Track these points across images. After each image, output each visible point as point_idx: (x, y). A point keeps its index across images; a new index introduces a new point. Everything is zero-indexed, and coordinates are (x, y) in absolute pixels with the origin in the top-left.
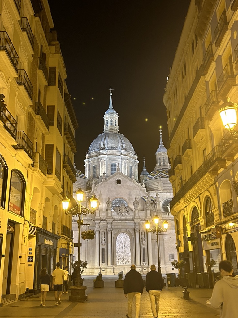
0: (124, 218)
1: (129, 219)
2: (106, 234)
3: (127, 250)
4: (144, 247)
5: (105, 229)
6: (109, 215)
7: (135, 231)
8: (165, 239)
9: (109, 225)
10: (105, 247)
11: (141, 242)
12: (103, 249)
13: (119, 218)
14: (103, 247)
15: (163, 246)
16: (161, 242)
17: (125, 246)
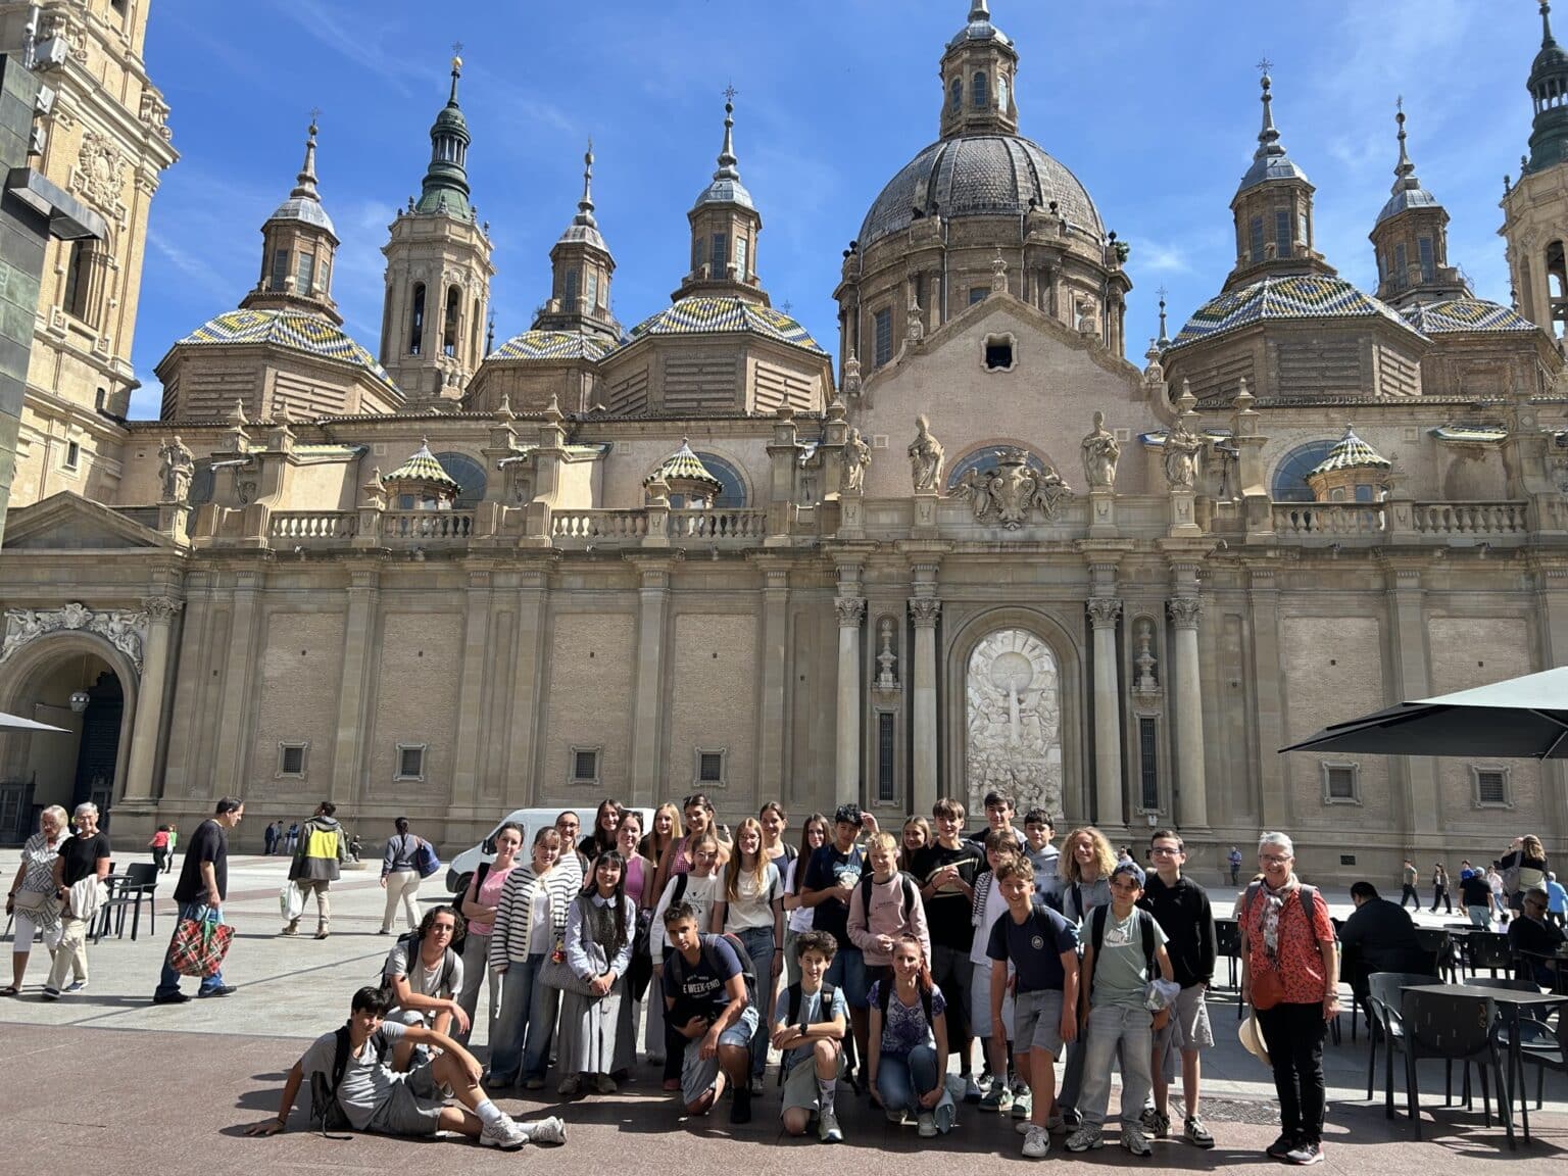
0: (1019, 534)
1: (1052, 543)
2: (903, 634)
3: (1037, 732)
4: (1147, 713)
5: (896, 605)
6: (925, 521)
7: (1088, 617)
8: (1294, 668)
9: (924, 582)
10: (898, 709)
11: (1128, 681)
12: (887, 720)
13: (987, 536)
14: (887, 708)
15: (1279, 714)
16: (1266, 687)
17: (1023, 706)
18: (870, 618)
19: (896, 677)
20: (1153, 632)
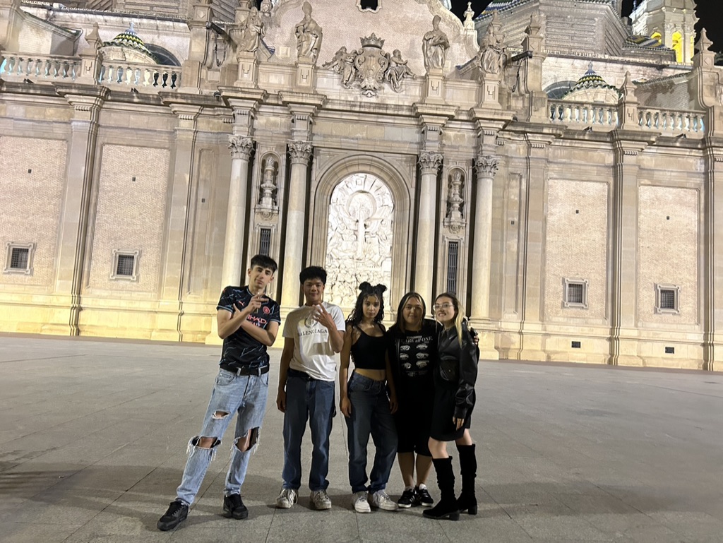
0: (374, 100)
1: (398, 108)
2: (282, 169)
3: (376, 249)
4: (454, 237)
5: (279, 147)
6: (304, 83)
7: (418, 167)
8: (552, 214)
9: (301, 126)
10: (275, 224)
11: (443, 214)
12: (265, 234)
13: (350, 99)
14: (266, 224)
15: (541, 244)
16: (534, 225)
17: (367, 230)
18: (257, 154)
19: (275, 203)
20: (463, 179)
